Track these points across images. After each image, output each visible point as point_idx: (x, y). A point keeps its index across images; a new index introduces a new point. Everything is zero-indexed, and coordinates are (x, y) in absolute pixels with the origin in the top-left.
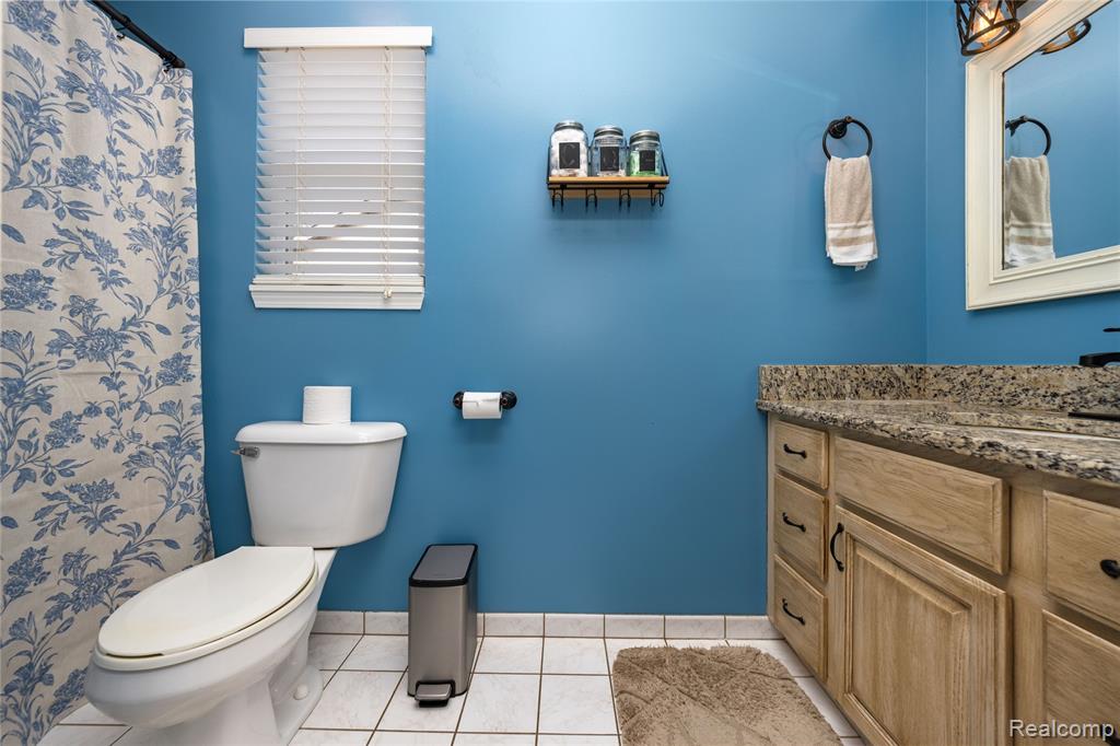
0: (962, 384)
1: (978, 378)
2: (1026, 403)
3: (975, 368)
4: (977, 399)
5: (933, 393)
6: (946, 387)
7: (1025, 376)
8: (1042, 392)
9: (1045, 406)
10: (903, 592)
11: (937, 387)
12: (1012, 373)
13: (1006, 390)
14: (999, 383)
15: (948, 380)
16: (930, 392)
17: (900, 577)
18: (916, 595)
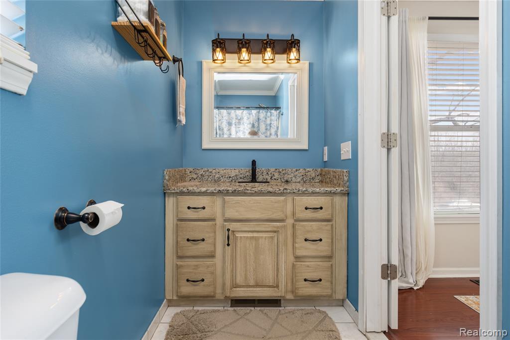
0: (201, 175)
1: (207, 173)
2: (222, 180)
3: (206, 169)
4: (207, 180)
5: (189, 179)
6: (195, 176)
7: (222, 172)
8: (226, 176)
9: (227, 180)
10: (257, 239)
11: (191, 177)
12: (218, 171)
13: (216, 176)
14: (214, 174)
15: (196, 174)
16: (188, 179)
17: (255, 235)
18: (262, 237)
